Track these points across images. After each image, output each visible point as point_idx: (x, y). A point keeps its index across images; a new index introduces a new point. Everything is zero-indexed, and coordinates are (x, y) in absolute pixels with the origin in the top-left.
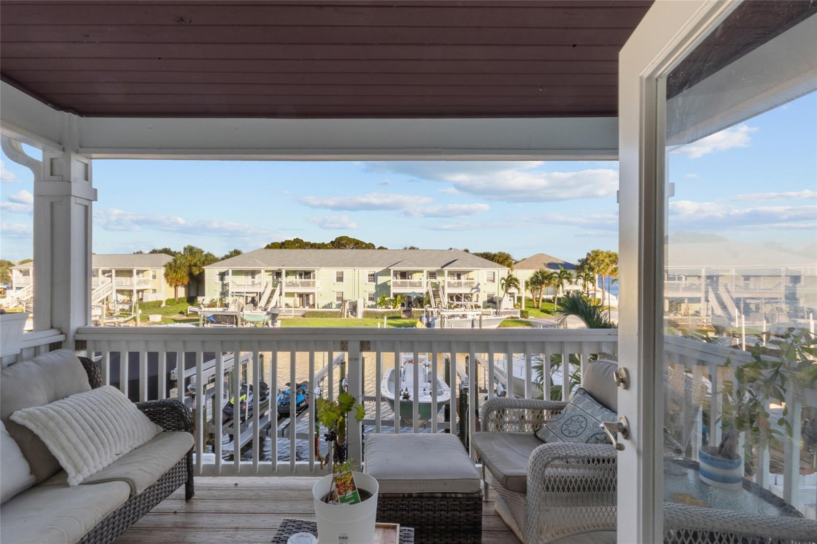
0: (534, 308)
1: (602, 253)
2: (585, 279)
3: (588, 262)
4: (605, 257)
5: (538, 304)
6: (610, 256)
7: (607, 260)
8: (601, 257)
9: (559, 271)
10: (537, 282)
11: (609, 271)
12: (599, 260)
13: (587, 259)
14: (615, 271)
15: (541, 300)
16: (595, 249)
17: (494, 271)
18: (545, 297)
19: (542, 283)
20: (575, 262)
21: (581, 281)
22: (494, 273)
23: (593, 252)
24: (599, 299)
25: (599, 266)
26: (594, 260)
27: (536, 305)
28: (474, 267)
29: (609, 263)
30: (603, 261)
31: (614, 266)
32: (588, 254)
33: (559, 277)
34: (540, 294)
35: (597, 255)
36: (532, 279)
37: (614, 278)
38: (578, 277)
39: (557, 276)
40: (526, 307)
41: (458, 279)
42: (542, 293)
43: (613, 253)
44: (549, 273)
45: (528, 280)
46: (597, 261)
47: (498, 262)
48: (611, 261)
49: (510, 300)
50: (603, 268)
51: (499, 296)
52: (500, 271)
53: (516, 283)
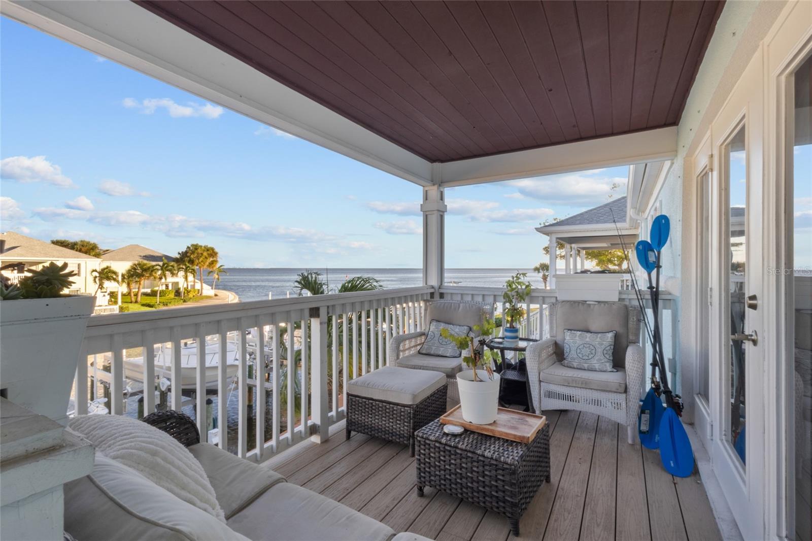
0: (131, 302)
1: (201, 246)
2: (186, 271)
3: (188, 254)
4: (204, 251)
5: (137, 298)
6: (208, 250)
7: (205, 254)
8: (199, 251)
9: (161, 263)
10: (134, 274)
11: (207, 263)
12: (198, 254)
13: (186, 252)
14: (213, 264)
15: (140, 294)
16: (195, 243)
17: (79, 262)
18: (143, 290)
19: (140, 276)
20: (175, 255)
21: (182, 273)
22: (79, 265)
23: (193, 245)
24: (199, 290)
25: (198, 259)
26: (193, 253)
27: (133, 300)
28: (47, 257)
29: (207, 256)
30: (202, 254)
31: (211, 259)
32: (188, 247)
33: (162, 269)
34: (139, 288)
35: (196, 249)
36: (129, 271)
37: (211, 270)
38: (179, 269)
39: (159, 268)
40: (123, 302)
41: (18, 273)
42: (141, 286)
43: (210, 247)
44: (149, 266)
45: (124, 272)
46: (196, 255)
47: (80, 251)
48: (208, 254)
49: (104, 296)
50: (202, 261)
51: (87, 292)
52: (87, 262)
53: (114, 277)
